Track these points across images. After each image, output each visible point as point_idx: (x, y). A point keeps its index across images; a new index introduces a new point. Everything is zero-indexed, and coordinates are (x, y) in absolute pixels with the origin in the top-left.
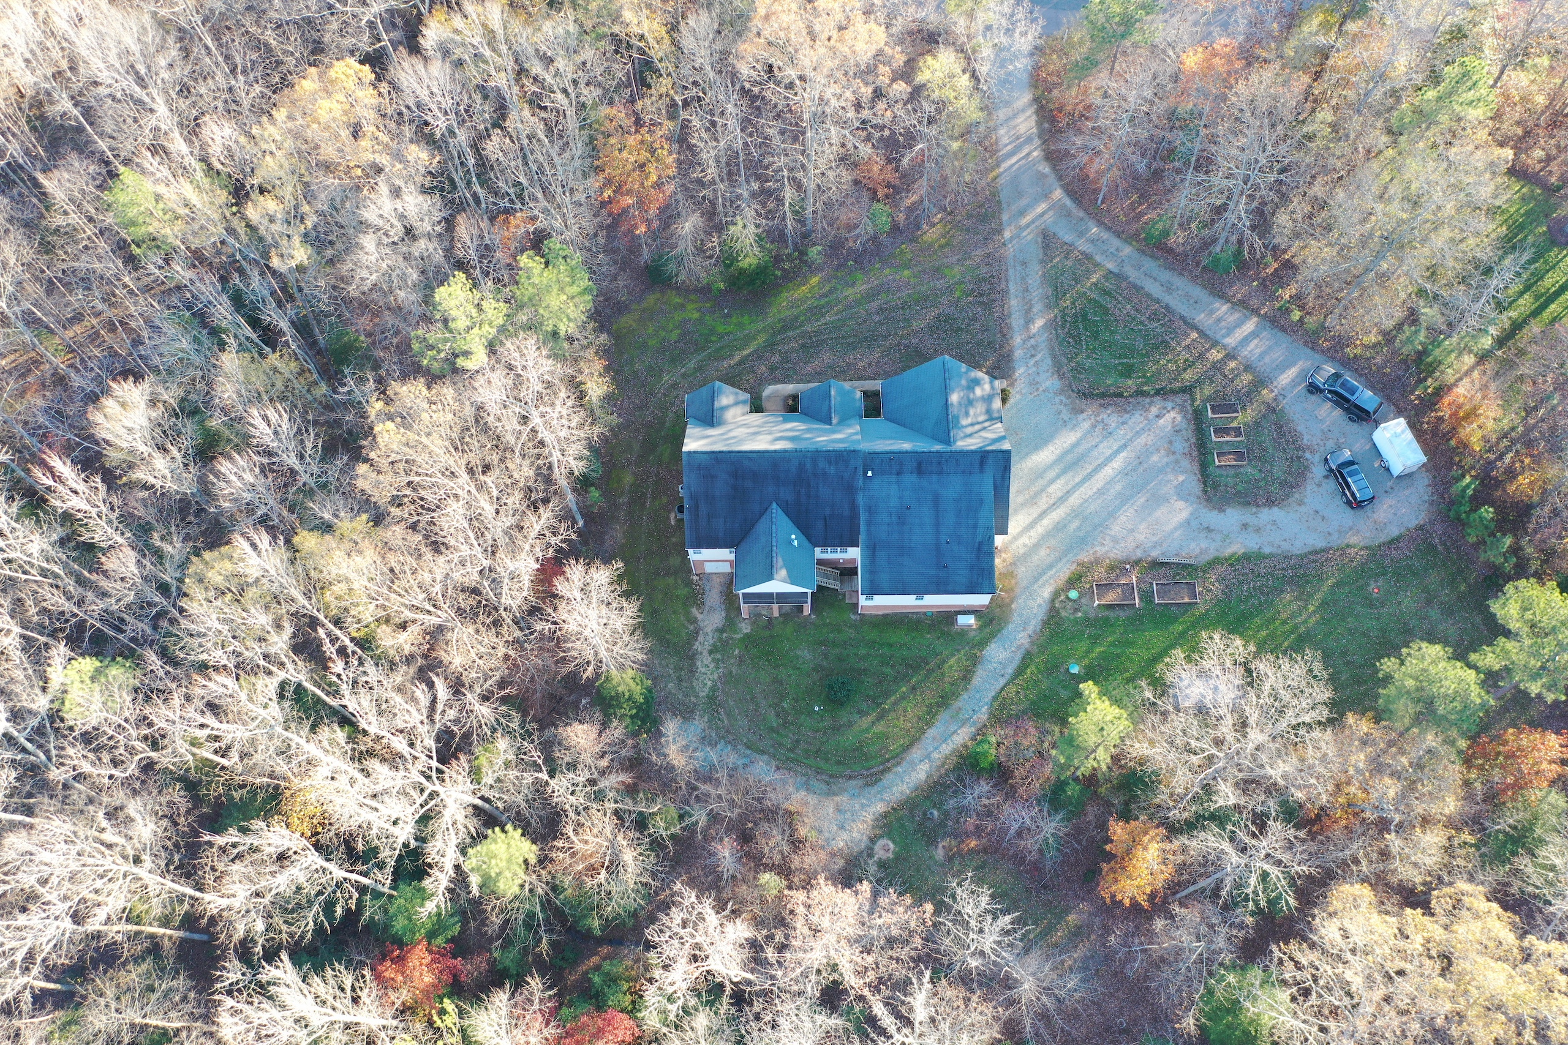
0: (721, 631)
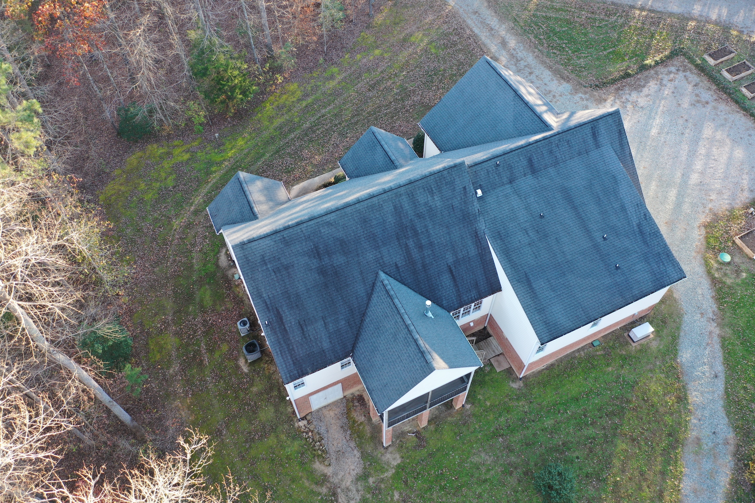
0: (363, 477)
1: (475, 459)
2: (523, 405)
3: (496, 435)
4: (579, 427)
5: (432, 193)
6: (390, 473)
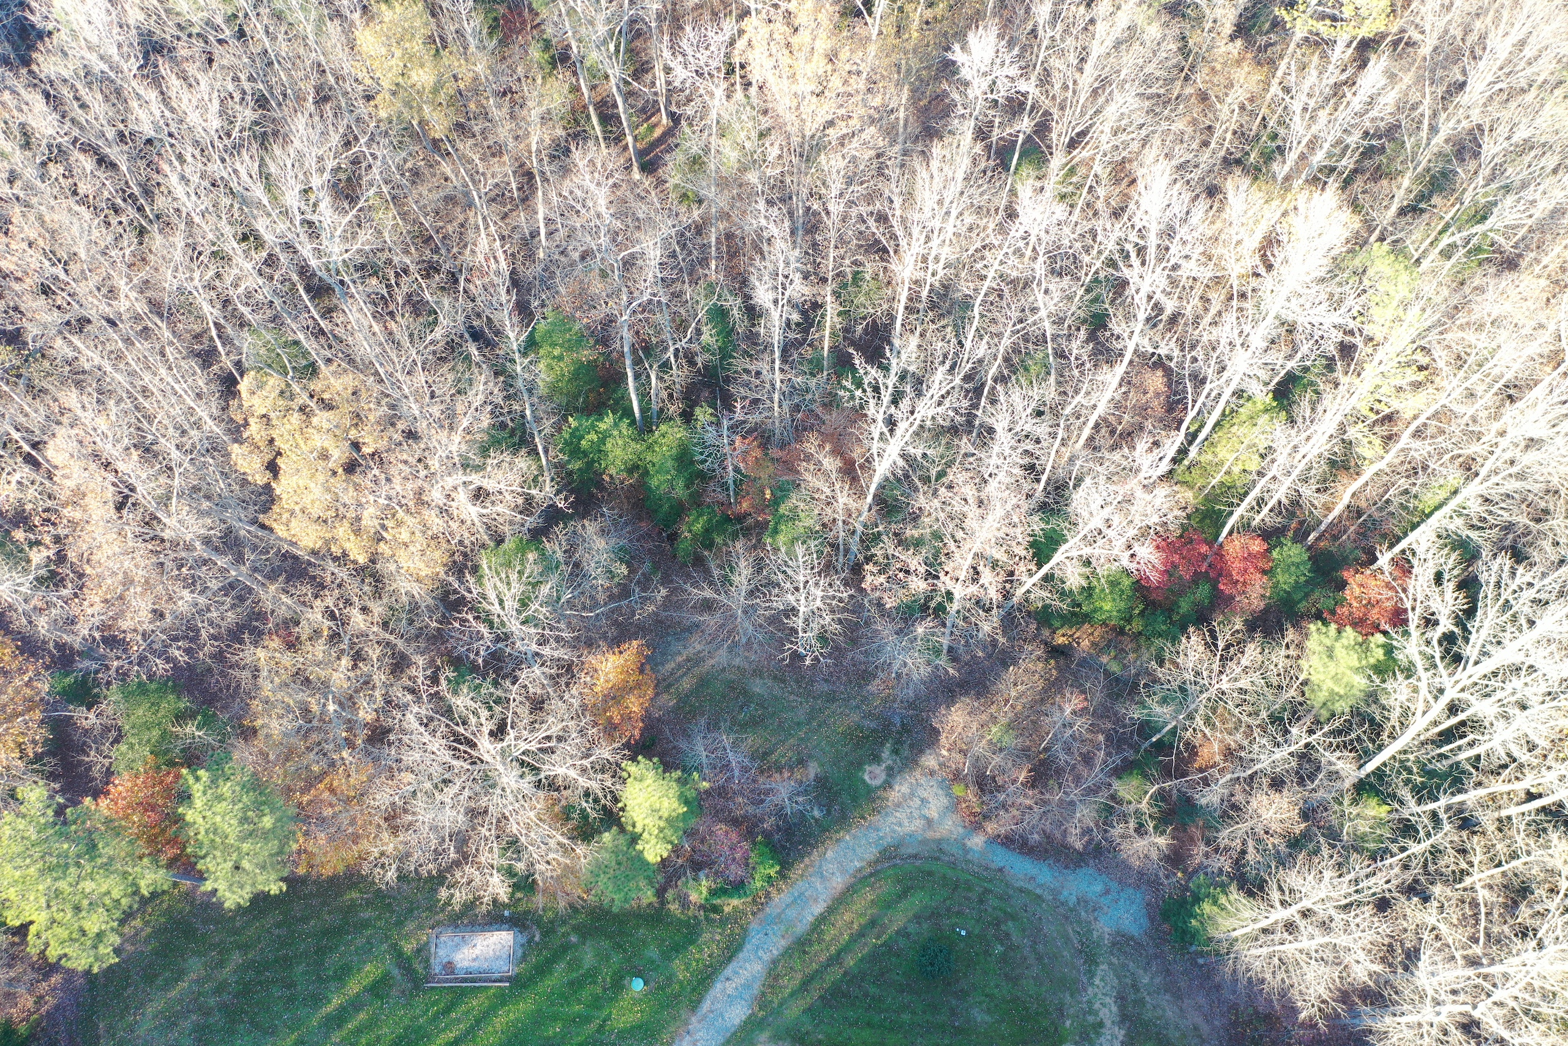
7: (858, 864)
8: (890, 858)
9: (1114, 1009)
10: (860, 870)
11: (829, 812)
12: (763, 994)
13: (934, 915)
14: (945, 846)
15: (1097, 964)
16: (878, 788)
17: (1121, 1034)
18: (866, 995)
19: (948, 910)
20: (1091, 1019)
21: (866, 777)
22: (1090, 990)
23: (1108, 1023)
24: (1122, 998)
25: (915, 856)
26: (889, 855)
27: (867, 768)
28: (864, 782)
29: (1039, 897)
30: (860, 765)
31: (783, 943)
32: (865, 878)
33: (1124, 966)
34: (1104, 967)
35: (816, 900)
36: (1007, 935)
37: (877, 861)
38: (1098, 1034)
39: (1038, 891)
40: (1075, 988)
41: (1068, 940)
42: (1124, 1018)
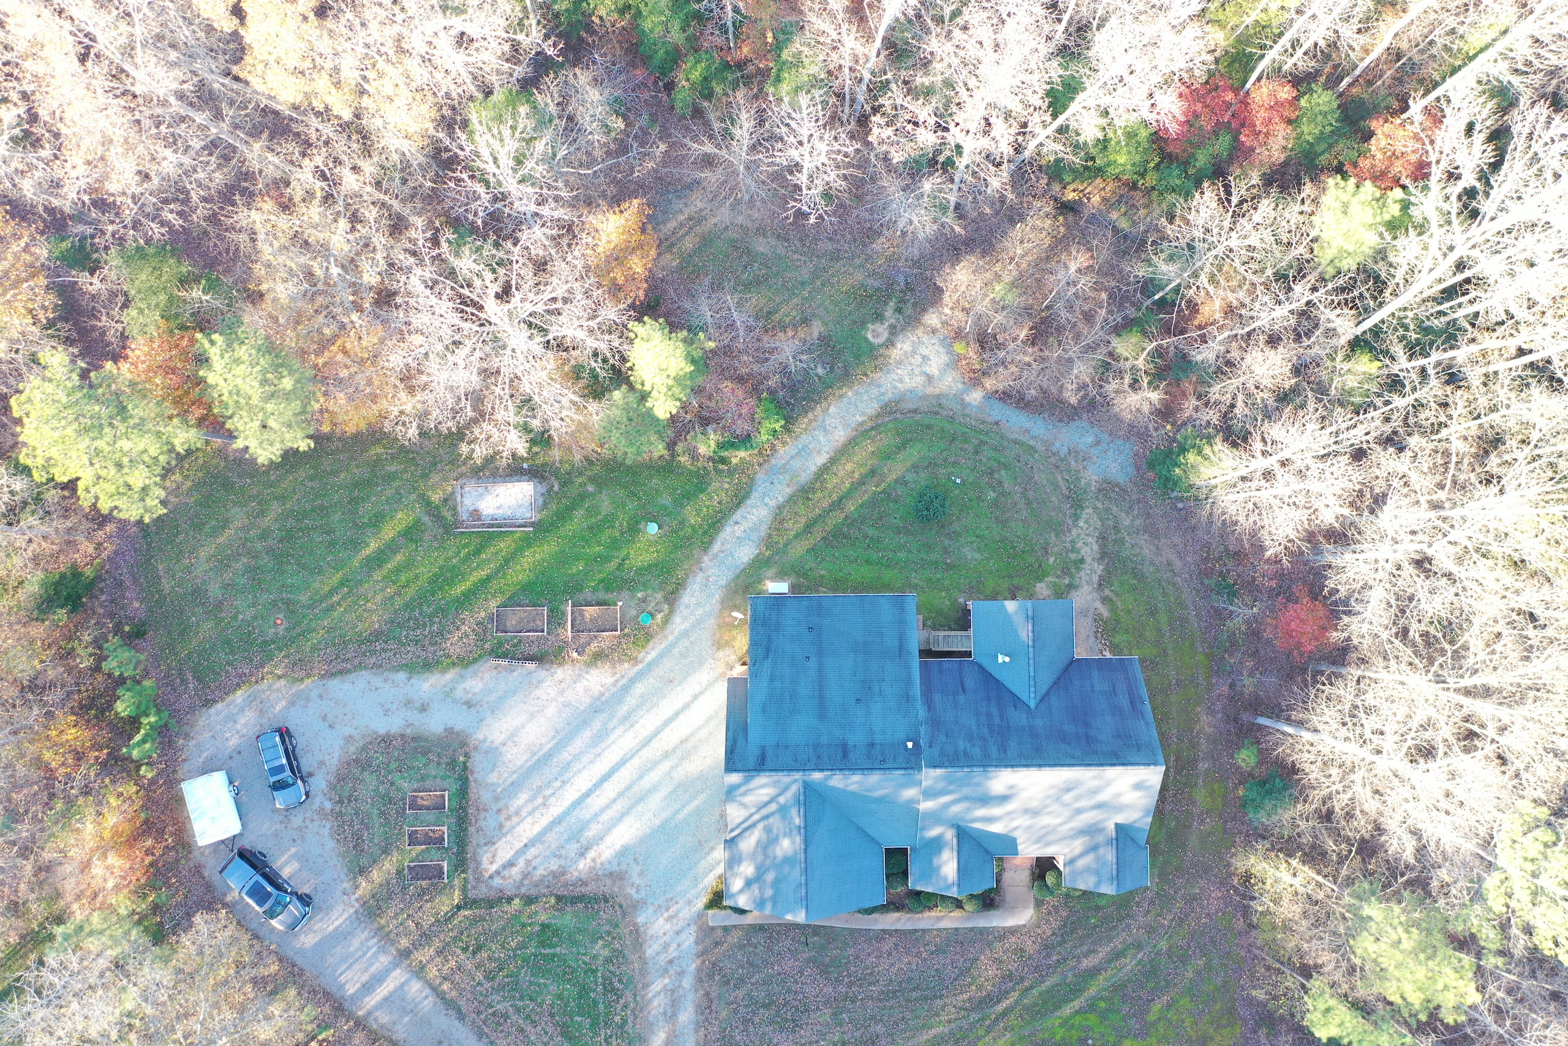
0: (1071, 587)
1: (977, 556)
2: (915, 579)
3: (950, 567)
4: (879, 540)
5: (966, 754)
6: (1050, 579)
7: (860, 419)
8: (890, 413)
9: (1095, 547)
10: (862, 424)
11: (832, 369)
12: (770, 536)
13: (932, 465)
14: (944, 402)
15: (1082, 508)
16: (880, 346)
17: (1099, 569)
18: (866, 537)
19: (945, 460)
20: (1073, 556)
21: (869, 336)
22: (1074, 532)
23: (1088, 560)
24: (1104, 538)
25: (915, 411)
26: (890, 410)
27: (870, 326)
28: (866, 340)
29: (1032, 448)
30: (863, 324)
31: (788, 491)
32: (867, 431)
33: (1107, 510)
34: (1090, 511)
35: (819, 452)
36: (1000, 483)
37: (878, 416)
38: (1078, 569)
39: (1032, 443)
40: (1060, 529)
41: (1057, 486)
42: (1103, 555)
